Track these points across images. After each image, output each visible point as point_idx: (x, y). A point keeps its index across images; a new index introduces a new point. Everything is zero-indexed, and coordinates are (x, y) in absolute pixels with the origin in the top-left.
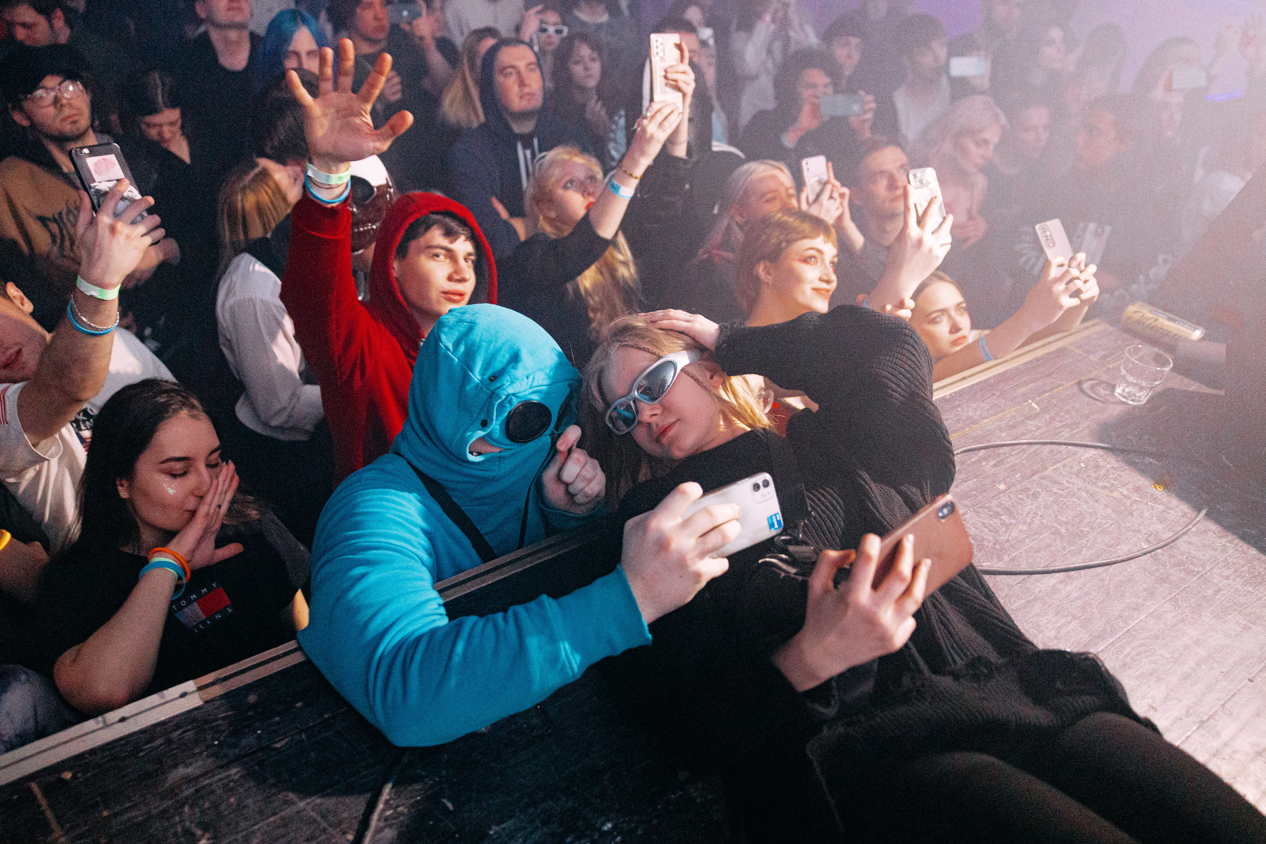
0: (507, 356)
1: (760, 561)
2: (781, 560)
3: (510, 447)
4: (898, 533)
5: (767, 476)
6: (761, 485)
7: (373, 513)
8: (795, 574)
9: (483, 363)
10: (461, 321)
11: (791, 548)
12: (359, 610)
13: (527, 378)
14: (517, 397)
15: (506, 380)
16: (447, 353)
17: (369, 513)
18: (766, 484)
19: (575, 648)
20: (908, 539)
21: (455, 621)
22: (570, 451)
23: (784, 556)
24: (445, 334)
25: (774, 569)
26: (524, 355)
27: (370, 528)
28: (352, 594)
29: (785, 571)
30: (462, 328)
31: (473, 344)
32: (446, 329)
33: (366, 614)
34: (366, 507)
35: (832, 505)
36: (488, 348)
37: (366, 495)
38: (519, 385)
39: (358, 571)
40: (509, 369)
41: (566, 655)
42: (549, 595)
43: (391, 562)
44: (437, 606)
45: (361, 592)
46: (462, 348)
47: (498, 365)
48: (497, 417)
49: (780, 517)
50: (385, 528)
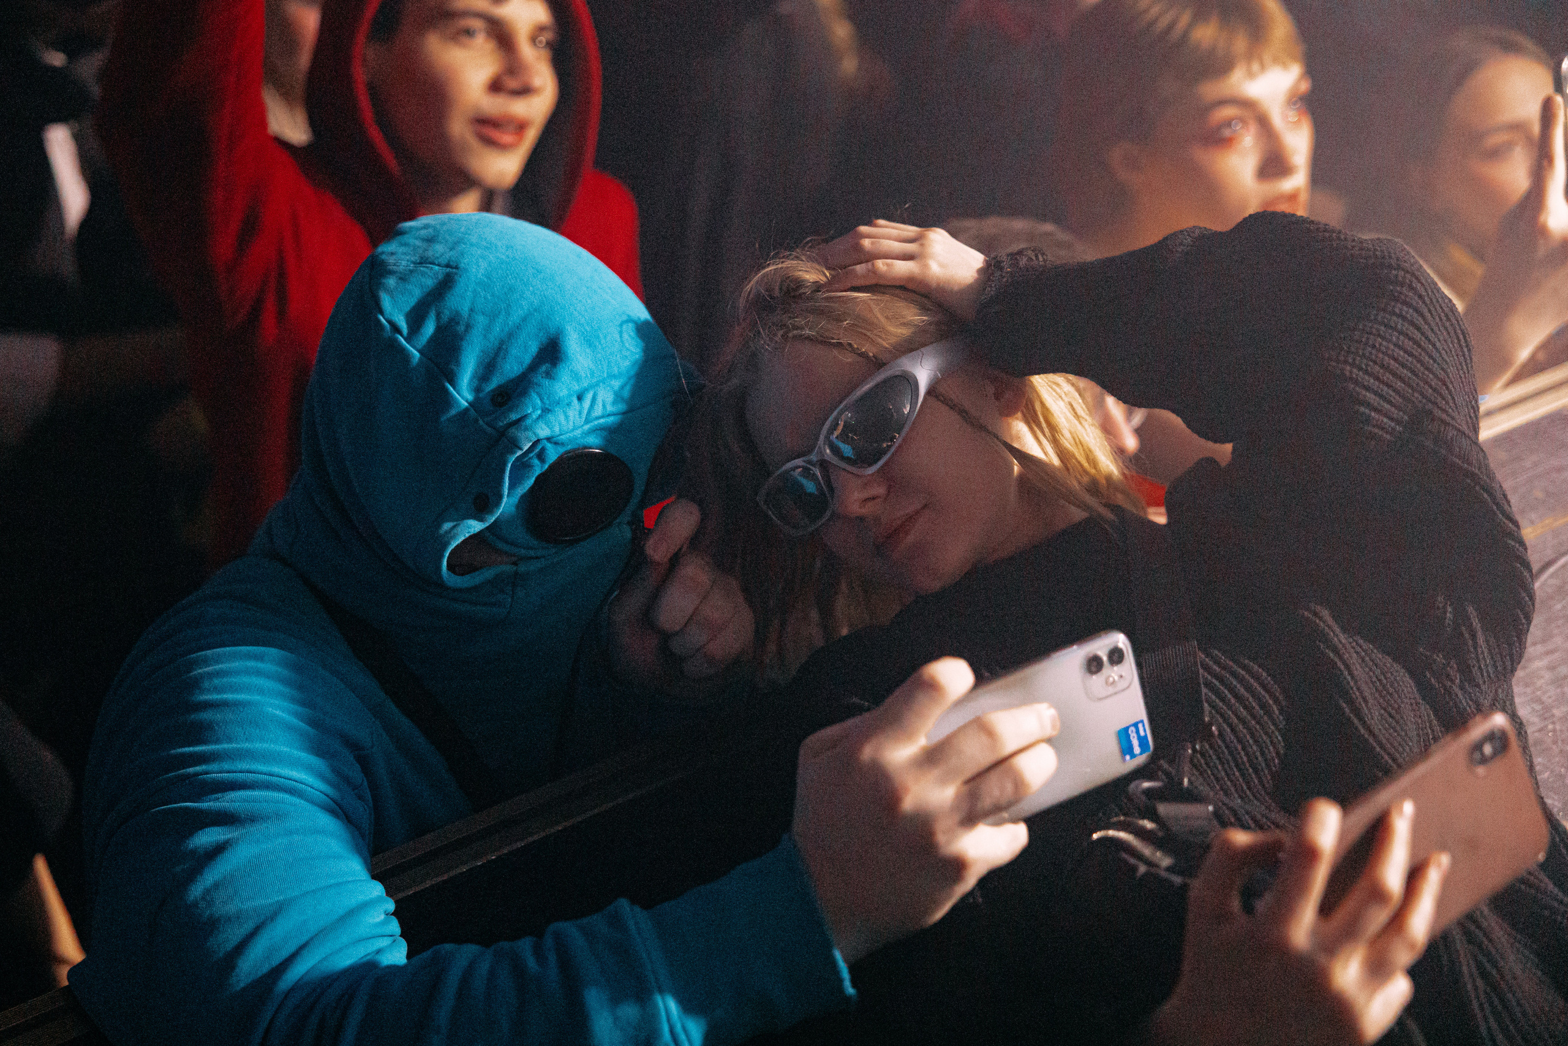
0: (534, 348)
1: (1095, 836)
2: (1140, 833)
3: (539, 553)
4: (1381, 798)
5: (1120, 640)
6: (1105, 659)
7: (236, 704)
8: (1168, 869)
9: (479, 364)
10: (424, 261)
11: (1163, 809)
12: (213, 925)
13: (580, 398)
14: (556, 443)
15: (532, 406)
16: (396, 340)
17: (225, 704)
18: (1116, 657)
19: (689, 1007)
20: (1401, 811)
21: (427, 954)
22: (675, 561)
23: (1148, 825)
24: (390, 292)
25: (1125, 856)
26: (573, 344)
27: (230, 740)
28: (196, 891)
29: (1149, 863)
30: (428, 280)
31: (455, 320)
32: (391, 282)
33: (231, 936)
34: (217, 690)
35: (1263, 706)
36: (488, 329)
37: (218, 660)
38: (562, 418)
39: (207, 837)
40: (539, 378)
41: (672, 1032)
42: (634, 901)
43: (279, 816)
44: (383, 917)
45: (216, 886)
46: (429, 328)
47: (512, 367)
48: (512, 486)
49: (1146, 730)
50: (262, 740)
